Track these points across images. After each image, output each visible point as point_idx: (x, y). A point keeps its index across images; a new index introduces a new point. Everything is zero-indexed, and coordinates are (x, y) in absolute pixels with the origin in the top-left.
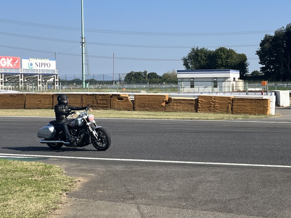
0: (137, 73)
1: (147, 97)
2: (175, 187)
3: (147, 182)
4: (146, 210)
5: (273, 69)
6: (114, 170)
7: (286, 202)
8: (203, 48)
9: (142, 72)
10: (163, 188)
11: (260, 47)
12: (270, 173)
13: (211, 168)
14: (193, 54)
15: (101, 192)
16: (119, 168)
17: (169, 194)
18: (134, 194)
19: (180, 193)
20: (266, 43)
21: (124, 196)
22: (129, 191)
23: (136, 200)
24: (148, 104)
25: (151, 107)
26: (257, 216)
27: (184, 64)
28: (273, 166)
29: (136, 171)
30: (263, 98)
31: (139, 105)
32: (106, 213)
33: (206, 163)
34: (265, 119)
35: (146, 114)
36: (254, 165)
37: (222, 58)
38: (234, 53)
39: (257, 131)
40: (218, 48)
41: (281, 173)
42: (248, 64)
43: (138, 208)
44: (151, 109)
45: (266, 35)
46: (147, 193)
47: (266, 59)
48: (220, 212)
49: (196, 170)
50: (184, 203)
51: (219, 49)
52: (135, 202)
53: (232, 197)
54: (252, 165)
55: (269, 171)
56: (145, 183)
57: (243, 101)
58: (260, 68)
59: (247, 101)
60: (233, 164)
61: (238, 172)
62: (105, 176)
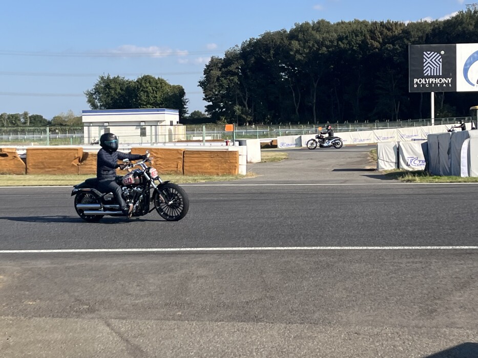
0: (13, 116)
1: (47, 151)
2: (151, 288)
3: (102, 284)
4: (123, 328)
5: (223, 108)
6: (36, 268)
7: (333, 300)
8: (118, 77)
9: (21, 114)
10: (131, 291)
11: (204, 74)
12: (287, 260)
13: (193, 256)
14: (102, 85)
15: (31, 303)
16: (42, 264)
17: (146, 299)
18: (89, 303)
19: (163, 297)
20: (212, 70)
21: (74, 307)
22: (78, 300)
23: (99, 312)
24: (50, 163)
25: (54, 168)
26: (301, 323)
27: (89, 101)
28: (285, 248)
29: (73, 267)
30: (229, 150)
31: (35, 165)
32: (58, 336)
33: (182, 249)
34: (236, 180)
35: (49, 178)
36: (257, 248)
37: (147, 91)
38: (166, 84)
39: (236, 198)
40: (140, 77)
41: (302, 258)
42: (187, 101)
43: (108, 325)
44: (54, 171)
45: (212, 58)
46: (110, 300)
47: (213, 92)
48: (242, 322)
49: (171, 259)
50: (179, 311)
51: (143, 78)
52: (99, 317)
53: (248, 297)
54: (253, 248)
55: (283, 256)
56: (98, 286)
57: (199, 155)
58: (205, 107)
59: (205, 155)
60: (225, 249)
61: (237, 259)
62: (24, 279)
